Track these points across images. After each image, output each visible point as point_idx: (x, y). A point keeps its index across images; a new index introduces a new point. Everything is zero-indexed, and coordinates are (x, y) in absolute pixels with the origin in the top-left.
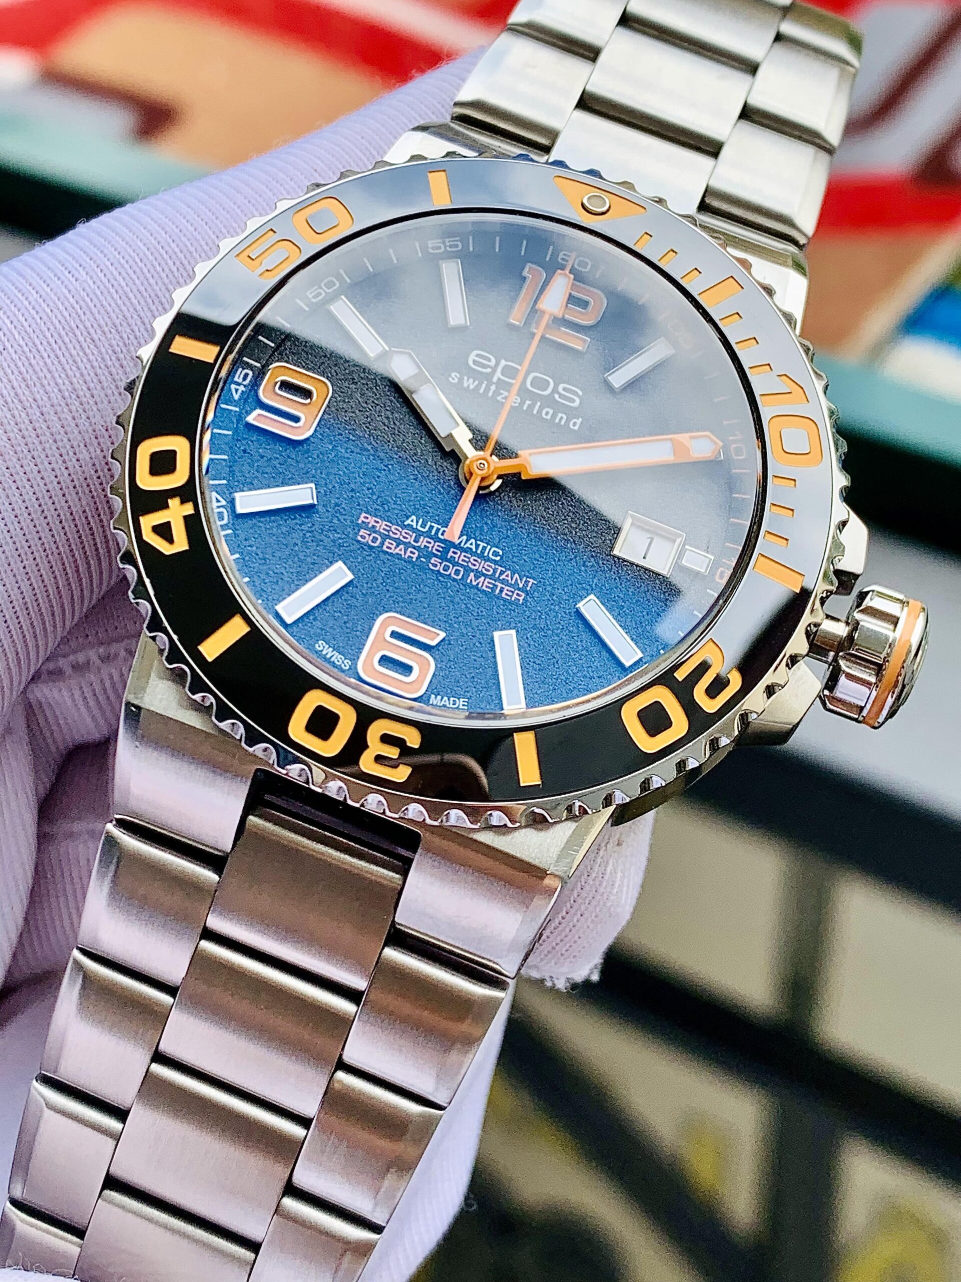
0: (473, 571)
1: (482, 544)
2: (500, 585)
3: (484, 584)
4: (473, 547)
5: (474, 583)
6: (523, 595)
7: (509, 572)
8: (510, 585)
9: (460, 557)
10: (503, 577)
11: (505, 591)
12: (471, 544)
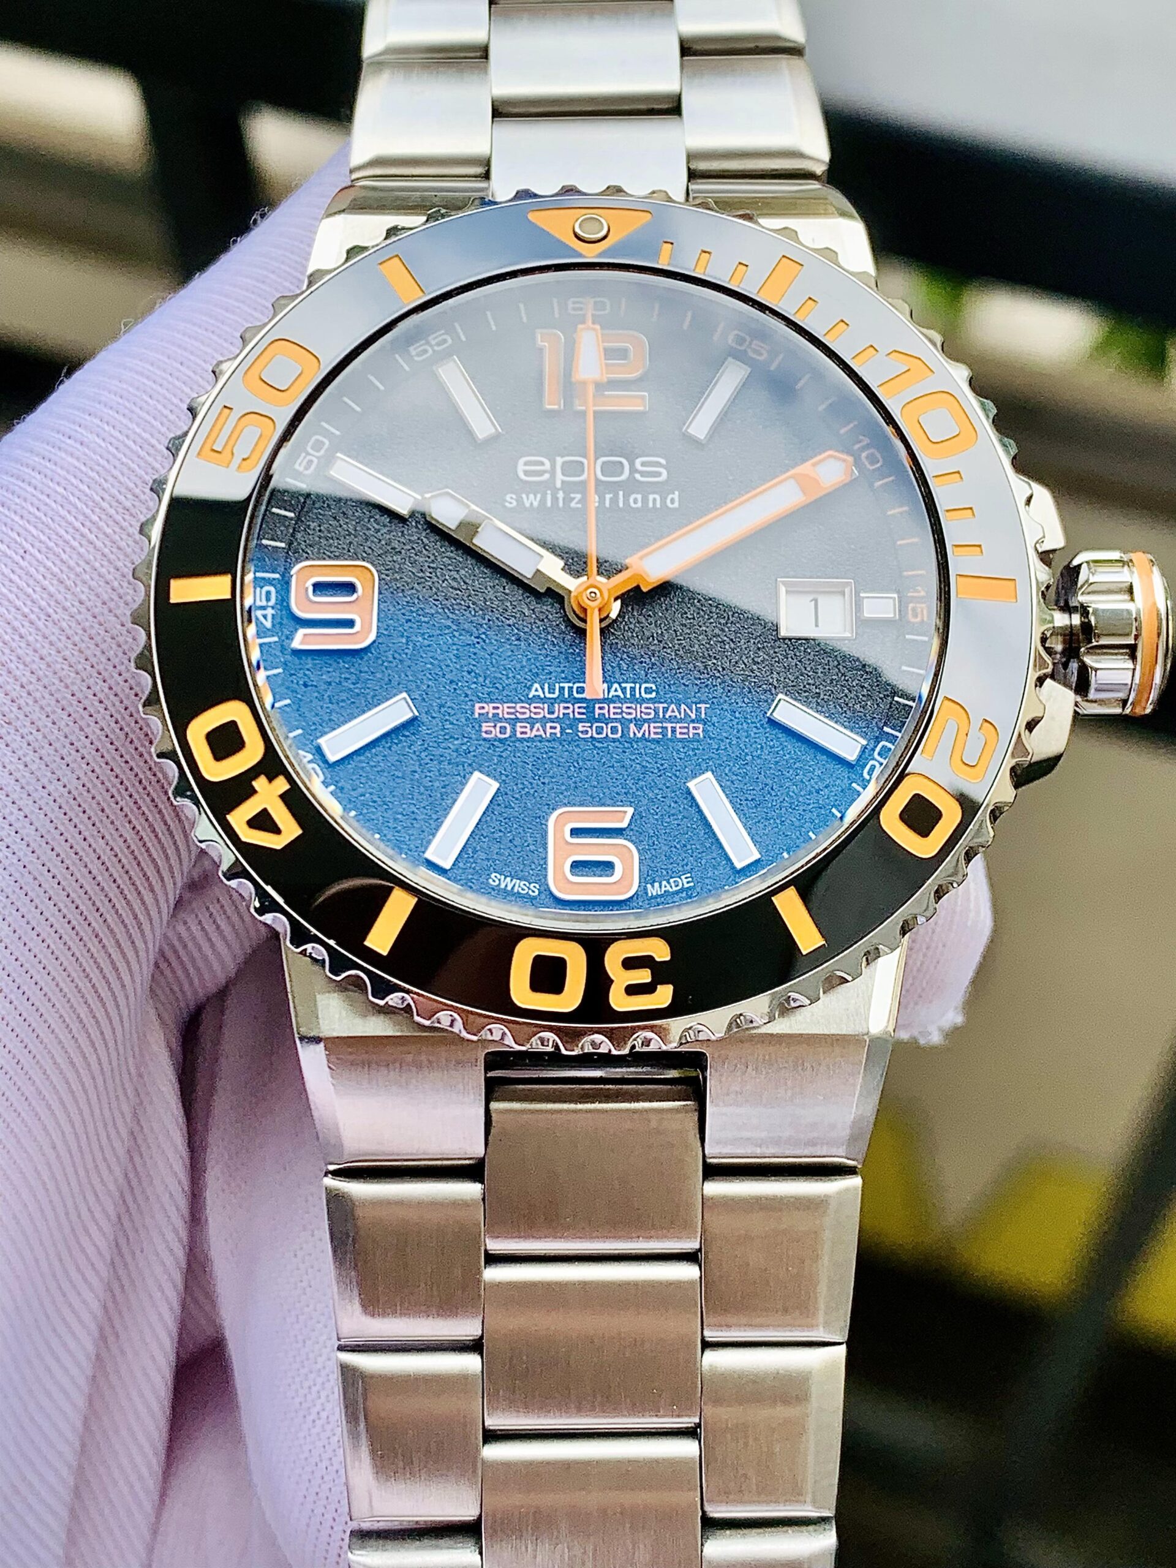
0: (631, 721)
1: (628, 686)
2: (669, 725)
3: (652, 731)
4: (620, 693)
5: (639, 735)
6: (701, 726)
7: (673, 706)
8: (681, 721)
9: (611, 711)
10: (669, 714)
11: (678, 730)
12: (616, 691)
